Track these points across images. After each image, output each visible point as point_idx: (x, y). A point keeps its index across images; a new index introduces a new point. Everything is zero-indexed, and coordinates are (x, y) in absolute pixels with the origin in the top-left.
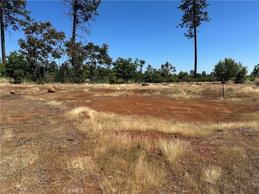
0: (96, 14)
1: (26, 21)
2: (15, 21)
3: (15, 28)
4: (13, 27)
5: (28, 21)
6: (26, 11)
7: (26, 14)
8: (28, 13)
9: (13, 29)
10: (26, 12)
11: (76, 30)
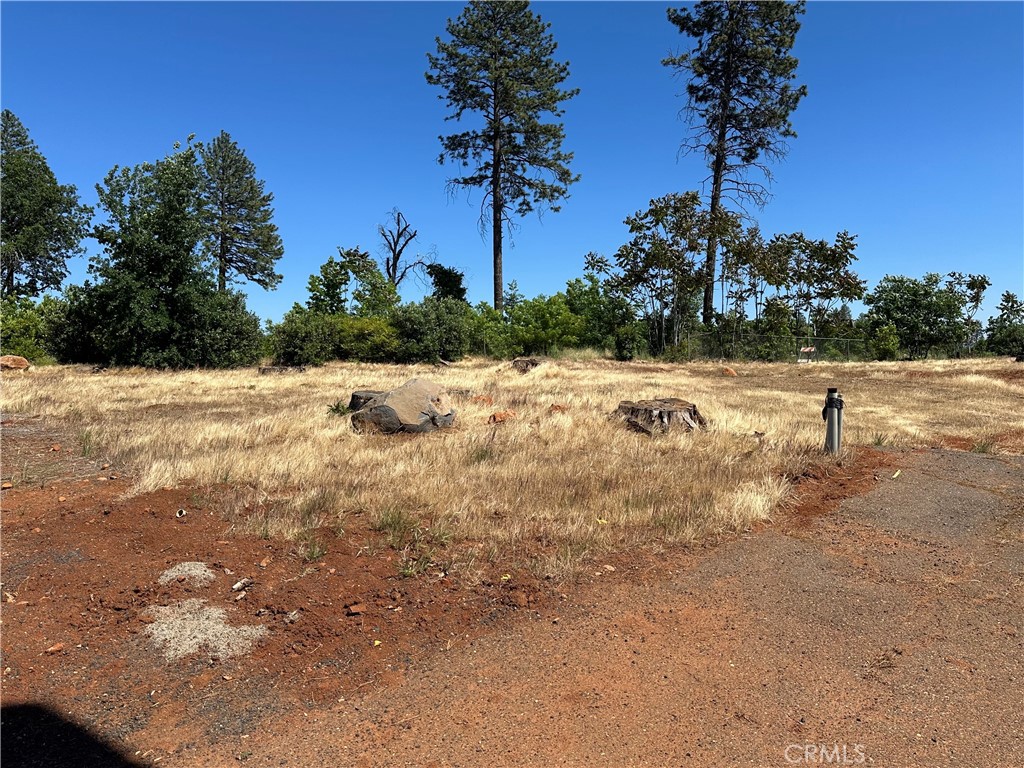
0: (786, 133)
1: (558, 184)
2: (526, 189)
3: (525, 207)
4: (520, 205)
5: (562, 185)
6: (558, 153)
7: (559, 162)
8: (564, 160)
9: (519, 211)
10: (558, 156)
11: (722, 194)
